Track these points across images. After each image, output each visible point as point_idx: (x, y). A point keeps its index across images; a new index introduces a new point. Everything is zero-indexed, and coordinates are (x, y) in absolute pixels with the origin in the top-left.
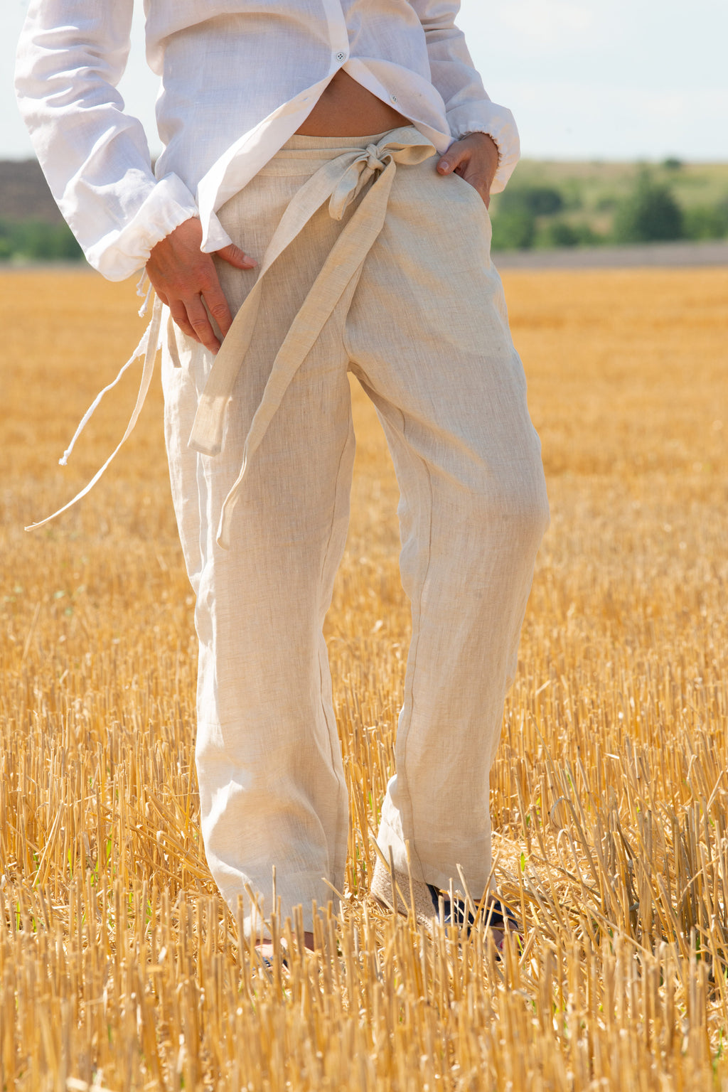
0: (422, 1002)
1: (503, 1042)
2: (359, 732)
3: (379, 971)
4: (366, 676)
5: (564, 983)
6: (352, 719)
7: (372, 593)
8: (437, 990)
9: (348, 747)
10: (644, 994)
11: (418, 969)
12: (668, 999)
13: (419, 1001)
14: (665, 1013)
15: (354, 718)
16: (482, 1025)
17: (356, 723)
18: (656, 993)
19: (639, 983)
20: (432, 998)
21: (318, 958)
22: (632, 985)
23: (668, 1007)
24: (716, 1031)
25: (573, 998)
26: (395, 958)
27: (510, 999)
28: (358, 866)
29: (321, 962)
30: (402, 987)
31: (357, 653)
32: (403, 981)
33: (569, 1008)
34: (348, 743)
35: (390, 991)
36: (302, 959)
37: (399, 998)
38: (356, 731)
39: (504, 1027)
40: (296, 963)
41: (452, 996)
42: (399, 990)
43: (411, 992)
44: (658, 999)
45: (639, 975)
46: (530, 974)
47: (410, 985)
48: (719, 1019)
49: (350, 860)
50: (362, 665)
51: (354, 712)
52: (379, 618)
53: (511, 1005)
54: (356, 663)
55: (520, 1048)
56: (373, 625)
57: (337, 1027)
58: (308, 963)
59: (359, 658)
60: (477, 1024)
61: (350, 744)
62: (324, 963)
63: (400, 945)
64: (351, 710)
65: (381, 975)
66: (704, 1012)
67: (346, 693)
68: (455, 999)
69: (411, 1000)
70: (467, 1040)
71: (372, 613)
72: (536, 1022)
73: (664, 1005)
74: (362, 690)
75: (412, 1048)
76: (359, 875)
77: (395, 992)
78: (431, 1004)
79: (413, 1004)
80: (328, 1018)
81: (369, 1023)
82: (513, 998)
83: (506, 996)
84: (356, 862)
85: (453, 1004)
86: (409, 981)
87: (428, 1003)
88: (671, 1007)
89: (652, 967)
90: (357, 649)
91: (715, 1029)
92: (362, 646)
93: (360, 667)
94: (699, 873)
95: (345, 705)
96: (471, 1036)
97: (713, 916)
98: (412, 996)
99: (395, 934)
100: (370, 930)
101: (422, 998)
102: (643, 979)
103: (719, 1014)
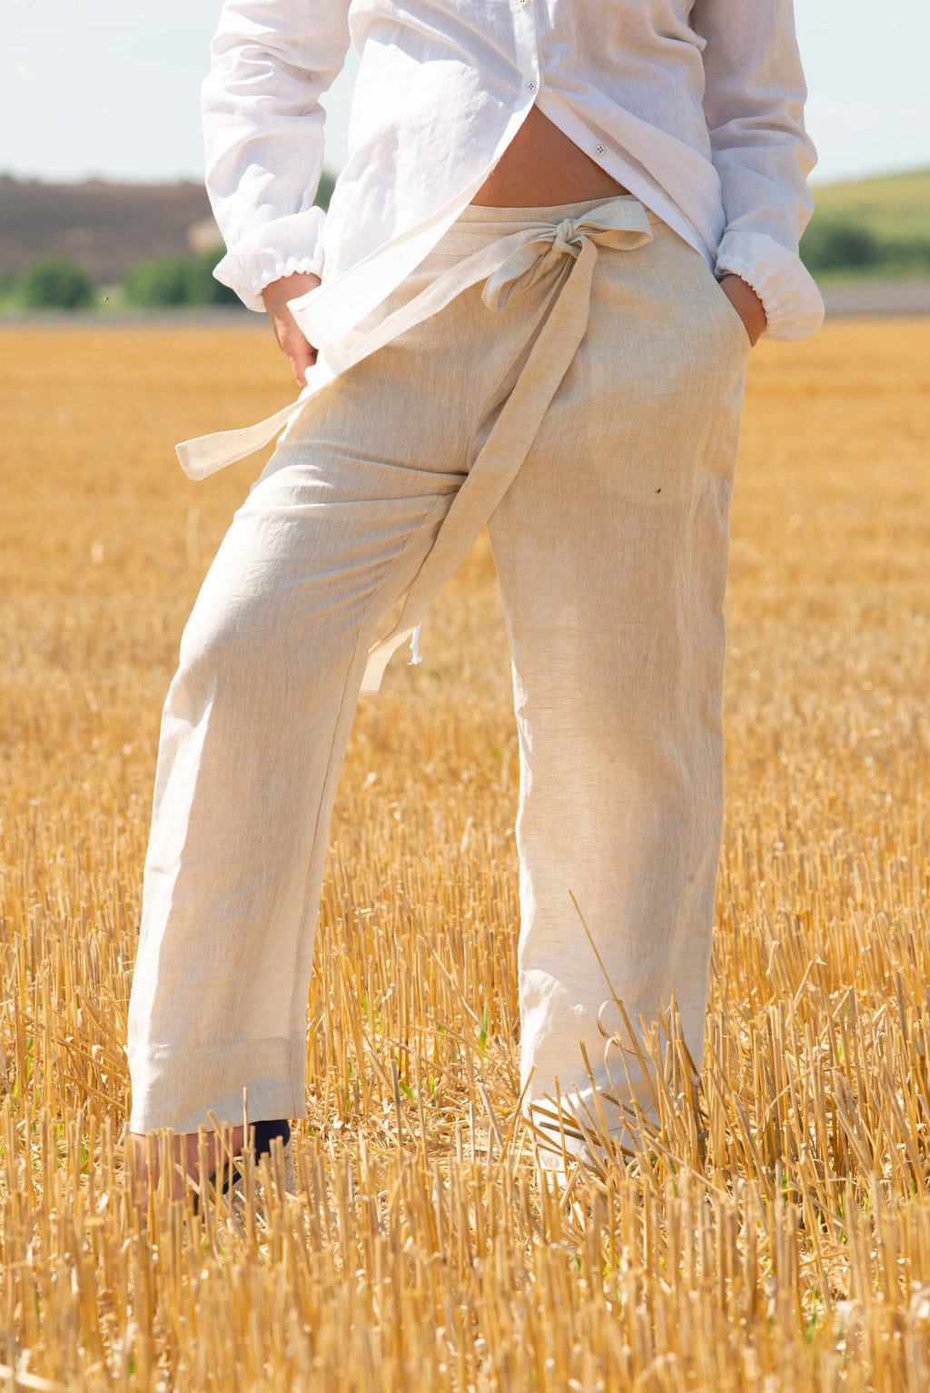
0: (436, 1259)
1: (542, 1309)
2: (350, 916)
3: (379, 1220)
4: (357, 844)
5: (617, 1232)
6: (340, 900)
7: (362, 738)
8: (455, 1244)
9: (336, 935)
10: (717, 1245)
11: (431, 1217)
12: (749, 1251)
13: (433, 1258)
14: (745, 1269)
15: (343, 898)
16: (514, 1287)
17: (346, 905)
18: (734, 1244)
19: (712, 1232)
20: (449, 1253)
21: (303, 1206)
22: (704, 1234)
23: (749, 1261)
24: (808, 1292)
25: (629, 1252)
26: (402, 1202)
27: (549, 1255)
28: (351, 1087)
29: (306, 1211)
30: (410, 1240)
31: (345, 815)
32: (412, 1232)
33: (624, 1265)
34: (335, 930)
35: (395, 1246)
36: (282, 1207)
37: (407, 1255)
38: (347, 915)
39: (543, 1291)
40: (276, 1212)
41: (474, 1252)
42: (408, 1245)
43: (422, 1247)
44: (737, 1253)
45: (712, 1220)
46: (571, 1222)
47: (422, 1238)
48: (812, 1276)
49: (340, 1079)
50: (351, 830)
51: (343, 891)
52: (371, 770)
53: (550, 1261)
54: (344, 827)
55: (565, 1317)
56: (364, 778)
57: (329, 1293)
58: (291, 1211)
59: (347, 821)
60: (507, 1286)
61: (338, 931)
62: (311, 1212)
63: (408, 1186)
64: (339, 889)
65: (383, 1226)
66: (794, 1267)
67: (333, 866)
68: (479, 1254)
69: (423, 1258)
70: (496, 1307)
71: (362, 763)
72: (583, 1283)
73: (743, 1260)
74: (353, 861)
75: (426, 1319)
76: (352, 1098)
77: (402, 1247)
78: (448, 1263)
79: (426, 1262)
80: (319, 1282)
81: (369, 1287)
82: (554, 1253)
83: (544, 1251)
84: (348, 1081)
85: (476, 1261)
86: (421, 1233)
87: (445, 1261)
88: (753, 1261)
89: (728, 1212)
90: (345, 809)
91: (807, 1289)
92: (351, 805)
93: (349, 832)
94: (785, 1090)
95: (331, 881)
96: (501, 1303)
97: (803, 1145)
98: (425, 1251)
99: (401, 1174)
100: (369, 1168)
101: (436, 1255)
102: (717, 1227)
103: (812, 1269)
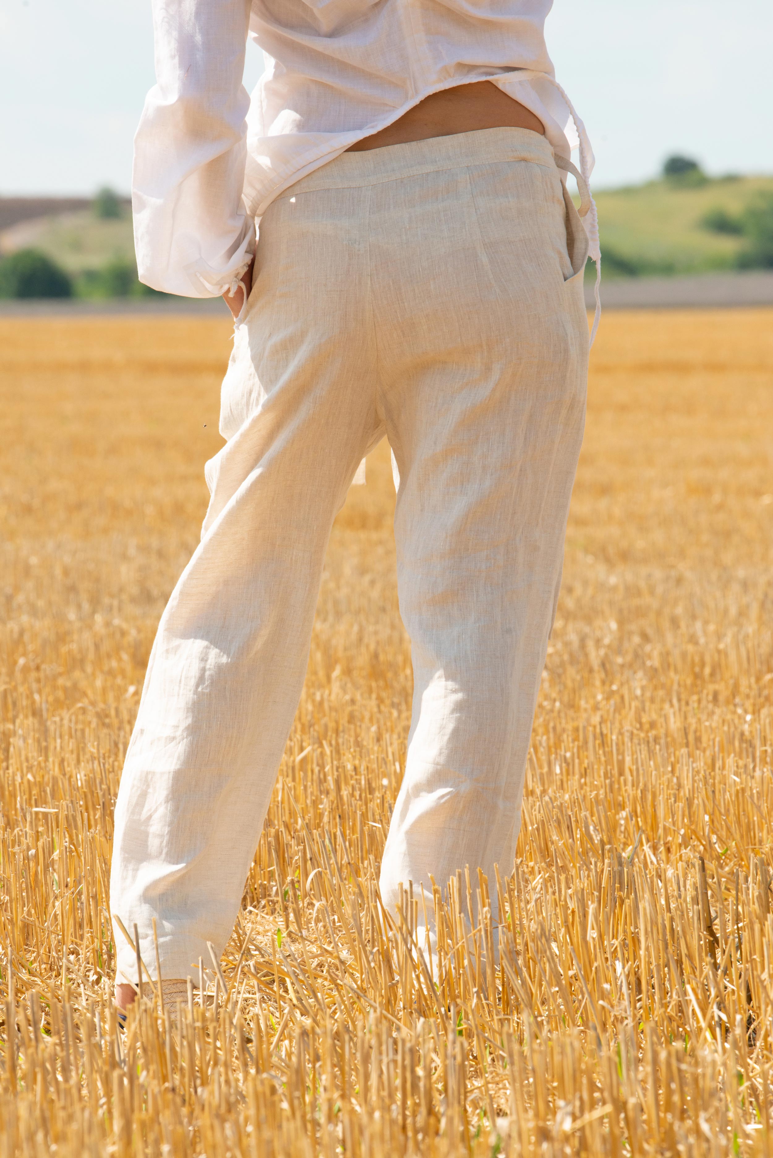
0: (166, 1089)
1: (250, 1129)
2: (107, 804)
3: (122, 1058)
4: (116, 745)
5: (318, 1065)
6: (99, 791)
7: (125, 657)
8: (183, 1076)
9: (96, 820)
10: (399, 1071)
11: (162, 1055)
12: (426, 1077)
13: (163, 1088)
14: (421, 1093)
15: (101, 789)
16: (229, 1111)
17: (104, 795)
18: (413, 1071)
19: (395, 1062)
20: (177, 1083)
21: (56, 1044)
22: (388, 1064)
23: (425, 1086)
24: (478, 1111)
25: (326, 1080)
26: (139, 1044)
27: (258, 1083)
28: (104, 947)
29: (58, 1048)
30: (144, 1073)
31: (107, 721)
32: (146, 1067)
33: (321, 1089)
34: (95, 815)
35: (132, 1078)
36: (37, 1047)
37: (142, 1086)
38: (103, 803)
39: (252, 1112)
40: (31, 1051)
41: (198, 1082)
42: (143, 1076)
43: (154, 1078)
44: (415, 1078)
45: (396, 1051)
46: (283, 1057)
47: (154, 1072)
48: (481, 1098)
49: (96, 940)
50: (112, 733)
51: (101, 783)
52: (132, 683)
53: (260, 1088)
54: (105, 731)
55: (267, 1134)
56: (126, 690)
57: (70, 1118)
58: (43, 1051)
59: (108, 726)
60: (223, 1109)
61: (97, 817)
62: (62, 1050)
63: (144, 1028)
64: (98, 781)
65: (124, 1061)
66: (462, 1091)
67: (93, 763)
68: (203, 1084)
69: (154, 1086)
70: (212, 1127)
71: (124, 677)
72: (285, 1105)
73: (422, 1084)
74: (111, 760)
75: (151, 1137)
76: (105, 957)
77: (138, 1078)
78: (177, 1091)
79: (156, 1090)
80: (64, 1108)
81: (110, 1112)
82: (262, 1082)
83: (254, 1079)
84: (102, 942)
85: (199, 1090)
86: (152, 1067)
87: (173, 1090)
88: (428, 1086)
89: (408, 1045)
90: (107, 716)
91: (477, 1108)
92: (113, 713)
93: (110, 735)
94: (460, 944)
95: (91, 775)
96: (216, 1123)
97: (475, 990)
98: (155, 1082)
99: (138, 1017)
100: (111, 1014)
101: (167, 1085)
102: (399, 1058)
103: (481, 1092)
